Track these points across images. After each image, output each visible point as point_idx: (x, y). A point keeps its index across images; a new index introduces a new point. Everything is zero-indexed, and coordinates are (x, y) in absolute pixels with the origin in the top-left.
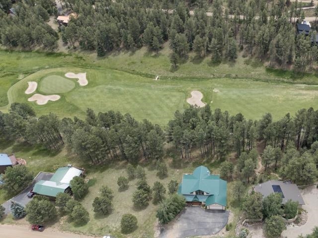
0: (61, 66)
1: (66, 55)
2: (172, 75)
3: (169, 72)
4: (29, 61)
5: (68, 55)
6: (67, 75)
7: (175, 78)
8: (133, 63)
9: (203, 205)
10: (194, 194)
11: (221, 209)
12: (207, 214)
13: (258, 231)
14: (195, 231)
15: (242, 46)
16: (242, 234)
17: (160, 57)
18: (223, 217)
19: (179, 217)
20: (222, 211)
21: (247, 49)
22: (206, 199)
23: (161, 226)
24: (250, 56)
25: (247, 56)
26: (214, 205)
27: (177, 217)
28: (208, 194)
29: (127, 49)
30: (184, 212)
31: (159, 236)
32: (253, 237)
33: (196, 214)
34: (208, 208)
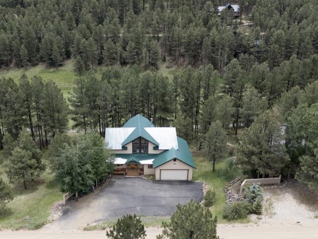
9: (146, 176)
10: (130, 150)
11: (185, 178)
12: (157, 186)
13: (280, 197)
14: (138, 208)
15: (165, 57)
16: (254, 192)
17: (60, 72)
18: (192, 190)
19: (102, 191)
20: (187, 182)
21: (171, 60)
22: (153, 160)
23: (63, 205)
24: (176, 66)
25: (172, 67)
26: (171, 165)
27: (96, 192)
28: (156, 147)
29: (18, 68)
30: (111, 184)
31: (61, 218)
32: (275, 205)
33: (136, 186)
34: (157, 178)
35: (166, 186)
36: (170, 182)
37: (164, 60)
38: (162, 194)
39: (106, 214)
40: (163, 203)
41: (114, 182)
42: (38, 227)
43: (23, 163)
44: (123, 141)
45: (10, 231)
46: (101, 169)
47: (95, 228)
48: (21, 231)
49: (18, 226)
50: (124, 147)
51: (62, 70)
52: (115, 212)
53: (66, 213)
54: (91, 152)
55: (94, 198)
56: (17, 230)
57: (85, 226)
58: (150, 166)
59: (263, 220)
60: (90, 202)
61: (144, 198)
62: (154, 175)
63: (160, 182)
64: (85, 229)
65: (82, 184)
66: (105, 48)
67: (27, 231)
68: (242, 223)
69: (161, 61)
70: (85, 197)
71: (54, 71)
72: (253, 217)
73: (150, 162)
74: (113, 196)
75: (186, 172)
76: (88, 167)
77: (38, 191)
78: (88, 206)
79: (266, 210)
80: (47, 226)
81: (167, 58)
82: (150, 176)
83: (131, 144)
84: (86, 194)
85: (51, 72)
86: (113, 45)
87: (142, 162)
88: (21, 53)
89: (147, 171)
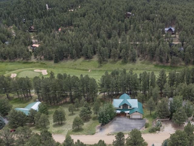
0: (31, 67)
1: (35, 63)
2: (99, 69)
3: (97, 68)
4: (12, 66)
5: (36, 63)
6: (35, 71)
7: (100, 71)
8: (75, 65)
9: (127, 117)
10: (122, 108)
11: (140, 118)
12: (130, 121)
13: (167, 125)
14: (124, 128)
15: (139, 55)
16: (158, 124)
17: (91, 62)
18: (142, 122)
19: (112, 122)
20: (141, 119)
21: (142, 57)
22: (129, 111)
23: (99, 127)
24: (144, 60)
25: (142, 60)
26: (135, 113)
27: (110, 122)
28: (131, 107)
29: (72, 59)
30: (115, 120)
31: (100, 131)
32: (165, 128)
33: (123, 120)
34: (131, 117)
35: (133, 121)
36: (135, 119)
37: (139, 56)
38: (132, 123)
39: (114, 130)
40: (132, 126)
41: (116, 119)
42: (93, 134)
43: (85, 112)
44: (119, 104)
45: (84, 135)
46: (112, 115)
47: (110, 135)
48: (88, 135)
49: (87, 134)
50: (120, 107)
51: (92, 61)
52: (117, 129)
53: (101, 129)
54: (109, 110)
55: (110, 125)
56: (87, 135)
57: (107, 134)
58: (128, 113)
59: (160, 132)
60: (108, 126)
61: (126, 125)
62: (130, 116)
63: (132, 119)
64: (108, 135)
65: (106, 121)
66: (112, 52)
67: (90, 135)
68: (154, 133)
69: (137, 57)
70: (106, 124)
71: (88, 61)
72: (157, 132)
73: (128, 112)
74: (116, 124)
75: (140, 116)
76: (108, 115)
77: (90, 121)
78: (108, 127)
79: (162, 129)
80: (96, 134)
81: (140, 55)
82: (128, 117)
83: (122, 106)
84: (107, 123)
85: (87, 62)
86: (116, 50)
87: (126, 112)
88: (73, 53)
89: (127, 115)
